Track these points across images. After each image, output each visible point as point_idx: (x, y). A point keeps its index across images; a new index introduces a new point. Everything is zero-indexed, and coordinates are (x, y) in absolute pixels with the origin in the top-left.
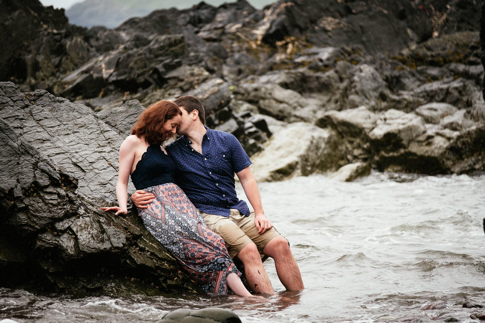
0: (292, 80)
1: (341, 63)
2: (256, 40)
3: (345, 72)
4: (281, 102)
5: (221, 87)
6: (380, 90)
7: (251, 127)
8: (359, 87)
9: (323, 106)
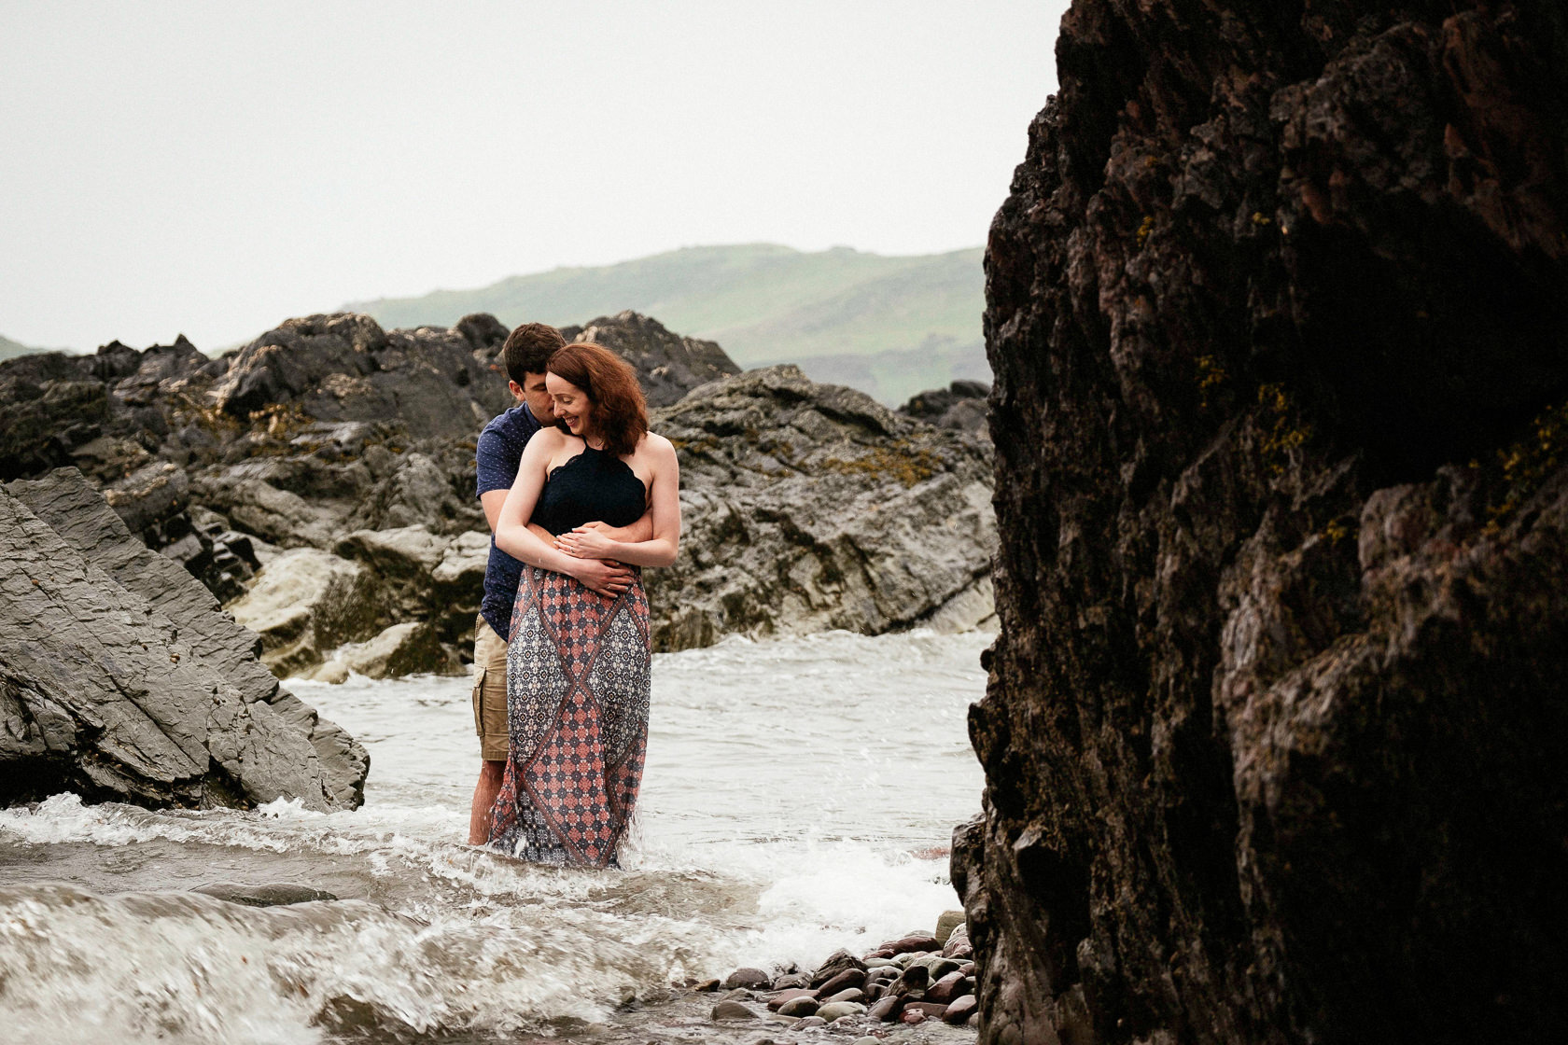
0: (289, 474)
1: (373, 449)
2: (214, 407)
3: (380, 465)
4: (270, 512)
5: (172, 476)
6: (443, 498)
7: (223, 552)
8: (406, 492)
9: (344, 522)
